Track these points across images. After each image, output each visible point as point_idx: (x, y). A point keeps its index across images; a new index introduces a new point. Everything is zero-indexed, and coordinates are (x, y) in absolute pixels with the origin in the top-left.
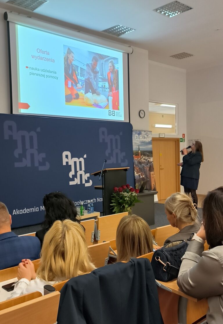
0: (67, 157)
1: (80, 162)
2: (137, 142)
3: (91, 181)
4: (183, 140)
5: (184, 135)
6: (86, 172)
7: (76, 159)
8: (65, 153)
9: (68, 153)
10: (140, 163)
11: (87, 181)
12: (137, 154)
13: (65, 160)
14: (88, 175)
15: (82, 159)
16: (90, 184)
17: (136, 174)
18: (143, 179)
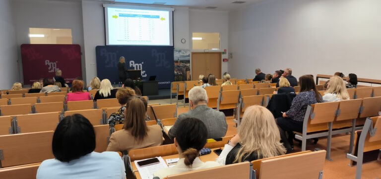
0: (132, 63)
1: (140, 66)
2: (177, 56)
3: (146, 75)
4: (224, 53)
5: (225, 50)
6: (143, 70)
7: (137, 64)
8: (131, 62)
9: (133, 62)
10: (179, 67)
11: (144, 74)
12: (177, 62)
13: (131, 65)
14: (144, 72)
15: (141, 64)
16: (146, 76)
17: (175, 72)
18: (181, 75)
